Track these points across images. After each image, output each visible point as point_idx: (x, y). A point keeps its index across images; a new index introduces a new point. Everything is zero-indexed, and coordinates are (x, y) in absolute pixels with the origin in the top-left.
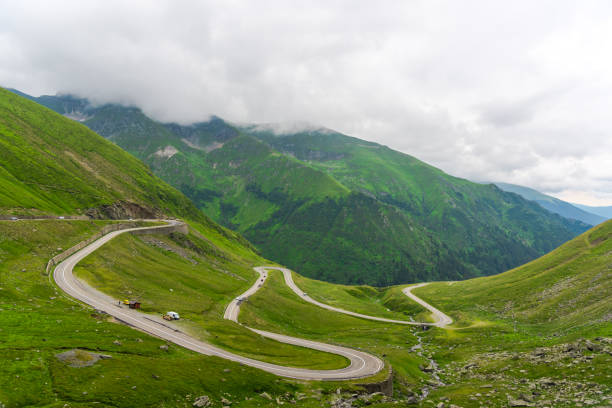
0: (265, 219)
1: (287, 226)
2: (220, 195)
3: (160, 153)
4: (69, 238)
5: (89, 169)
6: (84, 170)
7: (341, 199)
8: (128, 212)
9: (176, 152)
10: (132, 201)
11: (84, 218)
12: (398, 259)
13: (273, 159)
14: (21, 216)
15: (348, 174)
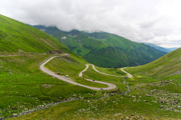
0: (87, 53)
1: (93, 55)
2: (77, 48)
3: (62, 38)
4: (43, 59)
5: (46, 42)
6: (45, 43)
7: (106, 48)
8: (56, 52)
9: (66, 38)
10: (56, 50)
11: (46, 54)
12: (119, 62)
13: (89, 39)
14: (32, 54)
15: (107, 42)
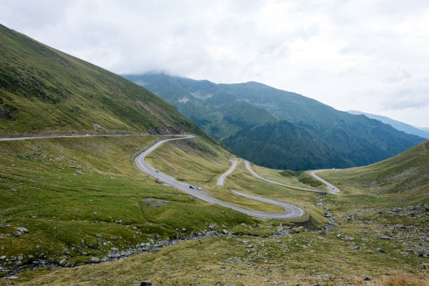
0: (234, 134)
1: (245, 138)
2: (210, 122)
3: (180, 101)
4: (144, 143)
5: (149, 110)
6: (146, 111)
7: (275, 124)
8: (167, 131)
9: (188, 100)
10: (169, 125)
11: (148, 134)
12: (306, 156)
13: (238, 102)
14: (118, 133)
15: (279, 110)
